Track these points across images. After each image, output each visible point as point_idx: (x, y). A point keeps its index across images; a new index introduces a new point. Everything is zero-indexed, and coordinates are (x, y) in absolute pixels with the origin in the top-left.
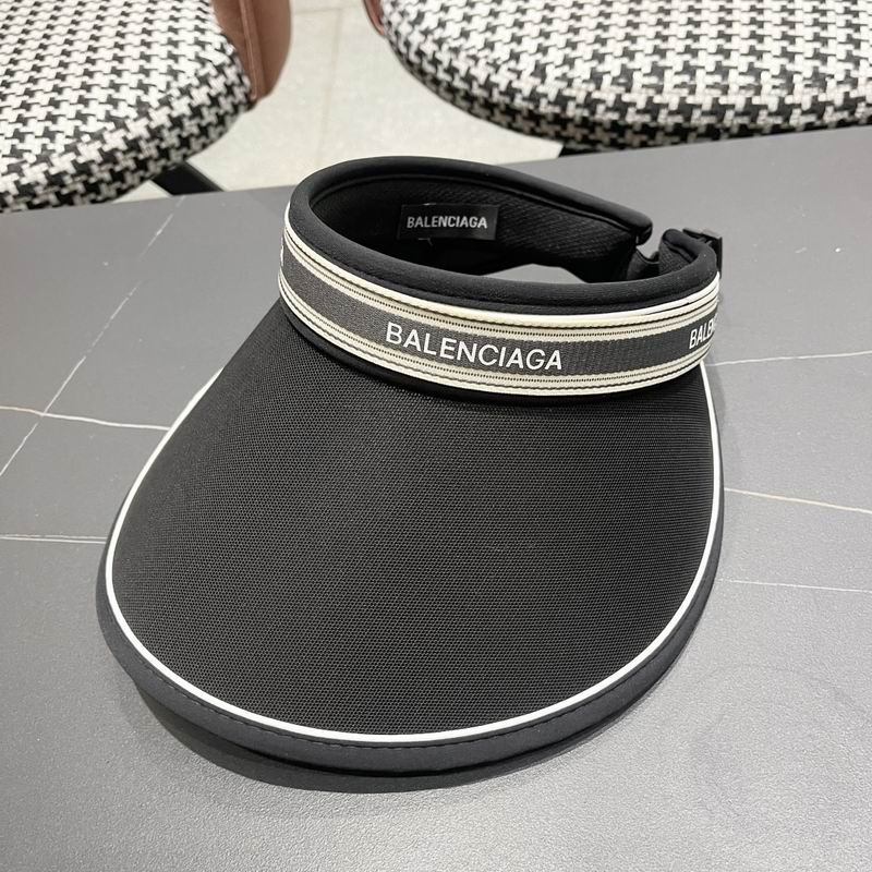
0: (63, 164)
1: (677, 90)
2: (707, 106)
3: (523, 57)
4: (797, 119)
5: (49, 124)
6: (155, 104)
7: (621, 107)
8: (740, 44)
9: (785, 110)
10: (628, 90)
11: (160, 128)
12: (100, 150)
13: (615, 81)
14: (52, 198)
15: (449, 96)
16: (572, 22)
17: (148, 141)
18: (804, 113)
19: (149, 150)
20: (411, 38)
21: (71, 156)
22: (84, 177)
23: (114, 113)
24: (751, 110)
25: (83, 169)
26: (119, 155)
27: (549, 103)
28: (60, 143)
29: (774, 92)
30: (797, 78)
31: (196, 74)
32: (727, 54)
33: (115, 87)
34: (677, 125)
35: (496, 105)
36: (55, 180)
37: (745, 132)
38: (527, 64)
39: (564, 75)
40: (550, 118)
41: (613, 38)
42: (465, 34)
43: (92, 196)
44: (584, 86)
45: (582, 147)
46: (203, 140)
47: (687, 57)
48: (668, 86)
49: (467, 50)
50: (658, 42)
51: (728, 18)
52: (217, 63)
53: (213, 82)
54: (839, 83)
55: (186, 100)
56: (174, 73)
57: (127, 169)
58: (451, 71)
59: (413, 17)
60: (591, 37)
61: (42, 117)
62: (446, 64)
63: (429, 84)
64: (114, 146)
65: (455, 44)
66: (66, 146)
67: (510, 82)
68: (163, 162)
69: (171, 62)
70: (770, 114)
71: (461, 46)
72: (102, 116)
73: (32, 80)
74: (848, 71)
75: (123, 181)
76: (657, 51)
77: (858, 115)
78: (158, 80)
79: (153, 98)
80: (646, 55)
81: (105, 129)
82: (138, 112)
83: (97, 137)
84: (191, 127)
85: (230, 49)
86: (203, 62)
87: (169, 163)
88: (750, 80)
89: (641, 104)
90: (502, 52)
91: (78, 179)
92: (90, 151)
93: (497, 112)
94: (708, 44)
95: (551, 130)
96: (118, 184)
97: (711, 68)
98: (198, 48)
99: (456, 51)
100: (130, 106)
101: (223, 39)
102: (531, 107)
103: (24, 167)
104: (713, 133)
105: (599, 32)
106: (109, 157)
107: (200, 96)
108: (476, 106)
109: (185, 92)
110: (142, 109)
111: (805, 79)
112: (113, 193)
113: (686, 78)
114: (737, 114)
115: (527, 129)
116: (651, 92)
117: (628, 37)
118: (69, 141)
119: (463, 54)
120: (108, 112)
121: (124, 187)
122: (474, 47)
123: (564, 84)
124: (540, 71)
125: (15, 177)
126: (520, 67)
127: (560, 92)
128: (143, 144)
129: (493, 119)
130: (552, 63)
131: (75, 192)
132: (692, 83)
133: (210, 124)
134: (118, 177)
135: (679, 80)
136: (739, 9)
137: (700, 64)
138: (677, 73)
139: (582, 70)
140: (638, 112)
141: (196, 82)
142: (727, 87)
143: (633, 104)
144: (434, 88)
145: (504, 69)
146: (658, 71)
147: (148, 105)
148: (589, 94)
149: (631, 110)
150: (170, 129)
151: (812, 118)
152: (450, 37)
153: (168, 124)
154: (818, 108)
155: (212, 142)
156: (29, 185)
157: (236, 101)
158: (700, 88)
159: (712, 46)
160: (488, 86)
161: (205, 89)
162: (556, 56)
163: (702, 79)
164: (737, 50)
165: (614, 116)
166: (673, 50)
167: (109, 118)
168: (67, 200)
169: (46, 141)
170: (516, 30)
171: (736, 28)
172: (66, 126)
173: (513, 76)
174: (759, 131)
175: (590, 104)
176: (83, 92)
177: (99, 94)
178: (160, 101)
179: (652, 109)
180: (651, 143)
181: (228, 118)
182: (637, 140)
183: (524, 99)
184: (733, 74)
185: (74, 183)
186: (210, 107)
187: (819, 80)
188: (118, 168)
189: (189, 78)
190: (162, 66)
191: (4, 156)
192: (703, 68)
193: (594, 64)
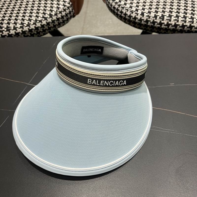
0: (32, 27)
1: (174, 21)
2: (181, 25)
3: (139, 11)
5: (30, 17)
6: (54, 15)
7: (161, 24)
8: (189, 12)
10: (163, 20)
11: (54, 20)
12: (41, 24)
13: (160, 18)
14: (29, 34)
15: (120, 18)
16: (151, 3)
17: (51, 23)
19: (51, 25)
20: (112, 4)
21: (34, 25)
22: (37, 30)
23: (44, 16)
24: (191, 27)
25: (37, 28)
26: (45, 26)
27: (144, 22)
28: (32, 22)
29: (196, 23)
31: (63, 9)
32: (186, 14)
33: (45, 10)
34: (173, 29)
35: (131, 21)
36: (30, 30)
37: (189, 32)
38: (140, 12)
39: (148, 15)
40: (144, 25)
41: (160, 8)
42: (125, 4)
43: (38, 35)
44: (153, 18)
45: (150, 32)
46: (63, 24)
47: (177, 14)
48: (172, 20)
49: (126, 8)
50: (170, 9)
51: (187, 5)
52: (68, 6)
53: (67, 11)
55: (60, 14)
56: (58, 8)
57: (46, 29)
58: (122, 12)
60: (155, 7)
61: (28, 16)
62: (120, 11)
63: (115, 15)
64: (44, 24)
65: (123, 6)
66: (33, 23)
67: (135, 16)
68: (54, 28)
69: (57, 5)
70: (195, 28)
71: (124, 7)
72: (42, 17)
73: (26, 7)
75: (45, 32)
76: (170, 12)
78: (55, 9)
79: (53, 13)
80: (168, 12)
81: (42, 20)
82: (50, 16)
83: (40, 21)
84: (61, 20)
85: (71, 3)
86: (65, 6)
87: (55, 28)
88: (191, 20)
89: (166, 23)
90: (134, 9)
91: (36, 31)
92: (39, 24)
93: (131, 23)
94: (182, 11)
95: (143, 28)
96: (44, 33)
97: (182, 17)
98: (64, 3)
99: (123, 8)
100: (48, 15)
101: (69, 1)
102: (140, 22)
103: (24, 27)
104: (181, 31)
105: (157, 6)
106: (43, 26)
107: (64, 14)
108: (126, 21)
109: (60, 12)
110: (51, 16)
112: (42, 34)
113: (176, 18)
114: (188, 28)
115: (138, 27)
116: (168, 21)
117: (163, 8)
118: (34, 22)
119: (125, 9)
120: (43, 16)
121: (45, 33)
122: (127, 7)
123: (148, 18)
124: (143, 14)
125: (21, 29)
126: (138, 13)
127: (147, 19)
128: (50, 24)
129: (130, 24)
130: (145, 12)
131: (34, 34)
132: (178, 20)
133: (65, 20)
135: (175, 19)
136: (189, 4)
137: (180, 15)
138: (175, 17)
139: (152, 15)
140: (165, 25)
141: (63, 10)
142: (186, 21)
143: (164, 23)
144: (117, 16)
145: (134, 13)
146: (170, 16)
147: (52, 15)
148: (154, 20)
149: (163, 25)
150: (57, 21)
152: (122, 4)
153: (56, 19)
155: (65, 24)
156: (25, 31)
157: (71, 15)
158: (180, 21)
159: (183, 11)
160: (130, 16)
161: (65, 12)
162: (146, 11)
163: (180, 19)
164: (189, 13)
165: (159, 26)
166: (174, 12)
167: (43, 17)
168: (32, 35)
169: (29, 21)
170: (137, 4)
171: (188, 8)
172: (34, 18)
173: (136, 15)
174: (192, 32)
175: (154, 22)
176: (37, 11)
177: (41, 11)
178: (55, 14)
179: (168, 25)
180: (167, 32)
181: (69, 19)
182: (163, 32)
183: (138, 20)
184: (187, 18)
185: (35, 31)
186: (65, 16)
188: (44, 29)
189: (61, 9)
190: (56, 6)
191: (19, 24)
192: (181, 16)
193: (155, 13)
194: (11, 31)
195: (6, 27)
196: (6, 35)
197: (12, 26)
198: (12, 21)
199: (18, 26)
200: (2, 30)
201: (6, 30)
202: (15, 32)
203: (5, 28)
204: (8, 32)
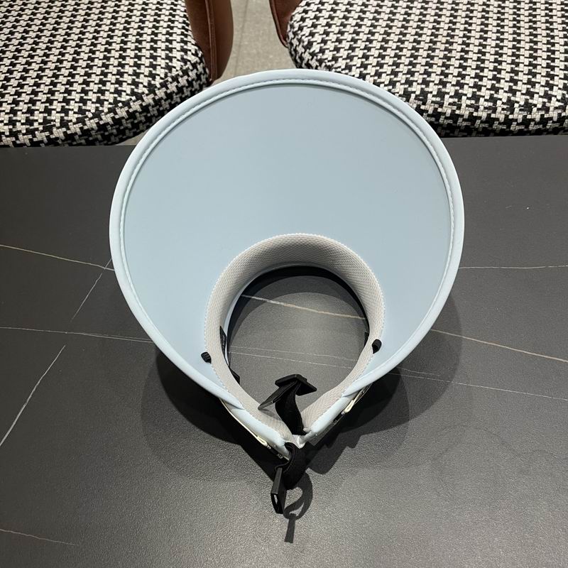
0: (107, 118)
1: (450, 106)
2: (466, 116)
3: (368, 77)
4: (514, 127)
5: (99, 95)
6: (158, 86)
8: (487, 83)
9: (508, 122)
10: (424, 103)
11: (161, 99)
12: (128, 112)
13: (417, 98)
14: (99, 137)
16: (396, 59)
17: (153, 107)
18: (518, 124)
20: (304, 56)
21: (112, 115)
22: (117, 126)
23: (136, 90)
24: (490, 120)
25: (117, 122)
26: (137, 114)
28: (106, 106)
29: (502, 112)
30: (516, 105)
31: (181, 69)
32: (479, 88)
33: (137, 74)
34: (449, 124)
36: (102, 128)
37: (486, 132)
41: (418, 72)
42: (335, 59)
43: (120, 136)
47: (457, 88)
48: (446, 103)
50: (442, 77)
51: (482, 65)
52: (192, 62)
53: (190, 73)
54: (539, 109)
55: (175, 83)
56: (169, 68)
57: (141, 122)
59: (306, 43)
60: (406, 69)
61: (95, 90)
64: (135, 109)
65: (328, 64)
66: (109, 109)
69: (167, 61)
70: (500, 124)
71: (333, 65)
72: (129, 92)
73: (89, 66)
74: (544, 103)
75: (138, 128)
76: (441, 82)
77: (548, 127)
78: (161, 72)
79: (157, 82)
80: (436, 84)
81: (131, 99)
82: (149, 90)
83: (126, 104)
85: (200, 54)
86: (185, 61)
88: (491, 104)
89: (431, 111)
90: (355, 72)
91: (114, 127)
92: (122, 112)
94: (470, 81)
96: (135, 130)
97: (469, 96)
98: (183, 53)
100: (144, 86)
101: (197, 48)
103: (86, 119)
105: (410, 67)
106: (132, 115)
107: (183, 81)
109: (175, 79)
110: (151, 88)
111: (520, 106)
112: (132, 134)
113: (456, 100)
114: (482, 122)
116: (436, 106)
117: (426, 72)
118: (110, 106)
120: (132, 90)
121: (138, 131)
122: (340, 67)
125: (80, 125)
128: (150, 108)
130: (383, 83)
131: (112, 134)
132: (459, 103)
134: (135, 126)
135: (451, 100)
136: (488, 60)
137: (465, 92)
138: (451, 97)
139: (399, 89)
141: (181, 74)
142: (478, 107)
146: (441, 94)
147: (154, 86)
151: (522, 127)
152: (326, 59)
153: (165, 97)
154: (526, 122)
156: (88, 130)
157: (202, 83)
158: (464, 106)
159: (472, 82)
161: (186, 77)
162: (385, 79)
163: (465, 101)
164: (485, 86)
166: (450, 82)
167: (133, 93)
169: (98, 105)
170: (364, 60)
171: (486, 72)
176: (118, 77)
177: (127, 78)
178: (160, 84)
179: (436, 115)
181: (196, 92)
184: (482, 100)
185: (112, 129)
186: (187, 87)
187: (528, 107)
188: (136, 121)
189: (177, 71)
190: (163, 63)
191: (75, 113)
192: (466, 95)
193: (406, 86)
194: (54, 129)
195: (41, 121)
196: (42, 142)
197: (56, 117)
198: (57, 106)
199: (72, 117)
200: (32, 128)
201: (41, 128)
202: (65, 133)
203: (40, 124)
204: (47, 133)
